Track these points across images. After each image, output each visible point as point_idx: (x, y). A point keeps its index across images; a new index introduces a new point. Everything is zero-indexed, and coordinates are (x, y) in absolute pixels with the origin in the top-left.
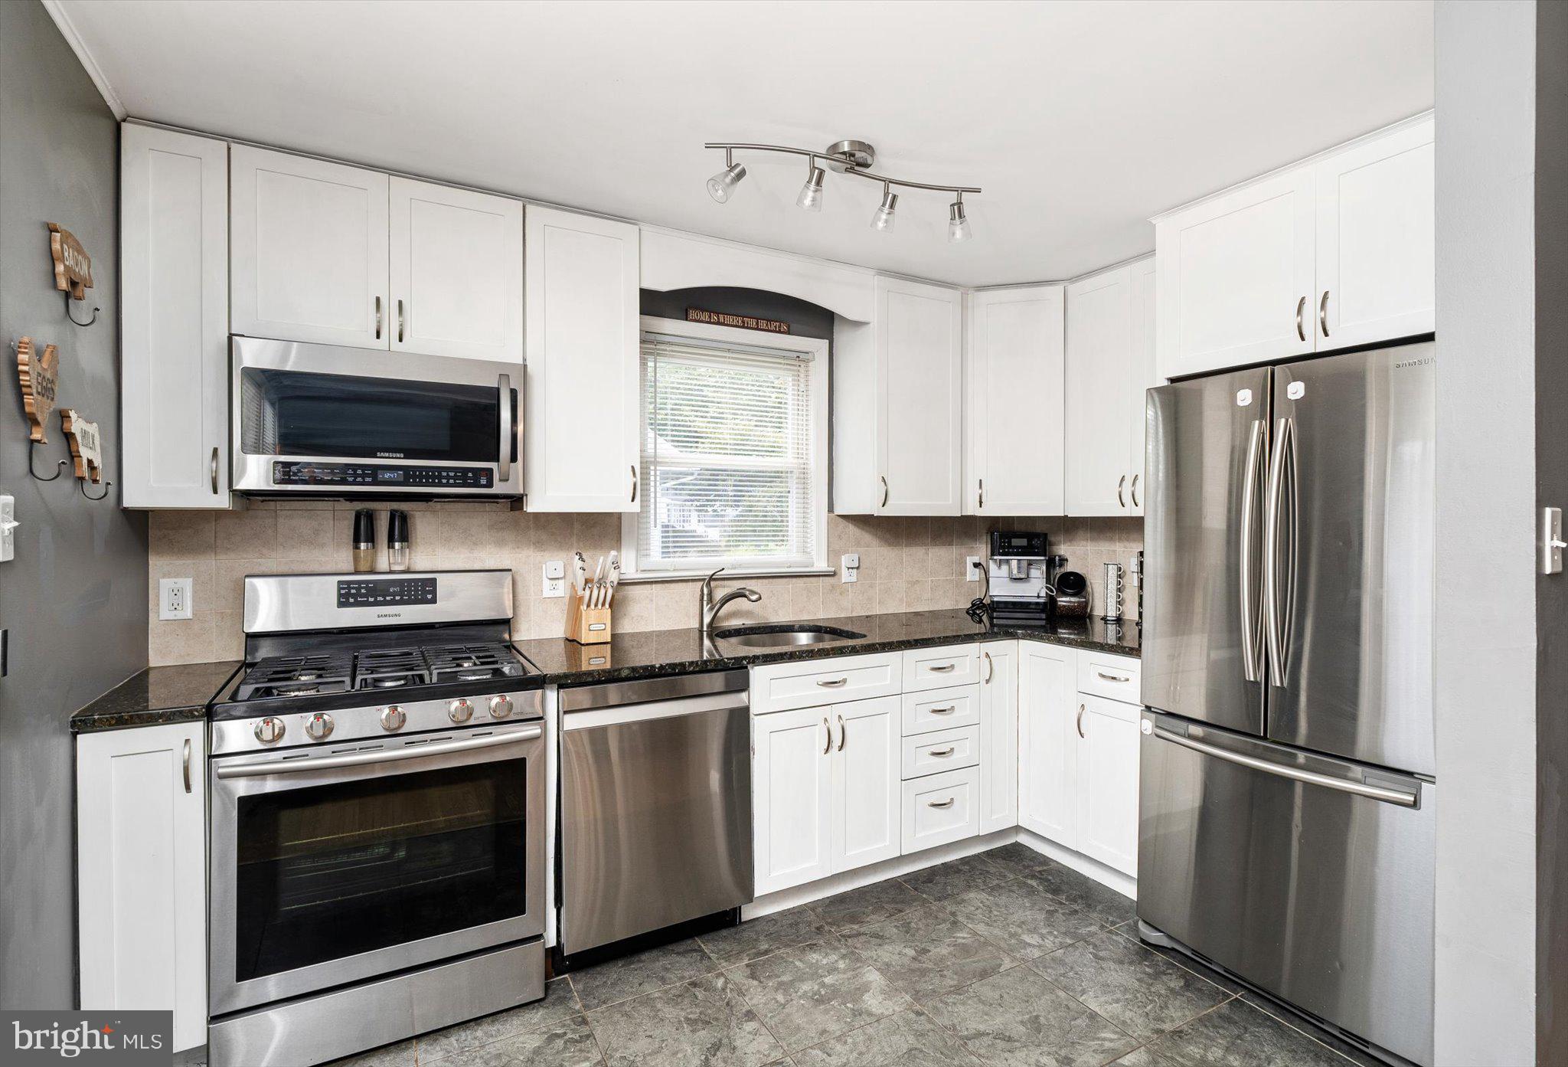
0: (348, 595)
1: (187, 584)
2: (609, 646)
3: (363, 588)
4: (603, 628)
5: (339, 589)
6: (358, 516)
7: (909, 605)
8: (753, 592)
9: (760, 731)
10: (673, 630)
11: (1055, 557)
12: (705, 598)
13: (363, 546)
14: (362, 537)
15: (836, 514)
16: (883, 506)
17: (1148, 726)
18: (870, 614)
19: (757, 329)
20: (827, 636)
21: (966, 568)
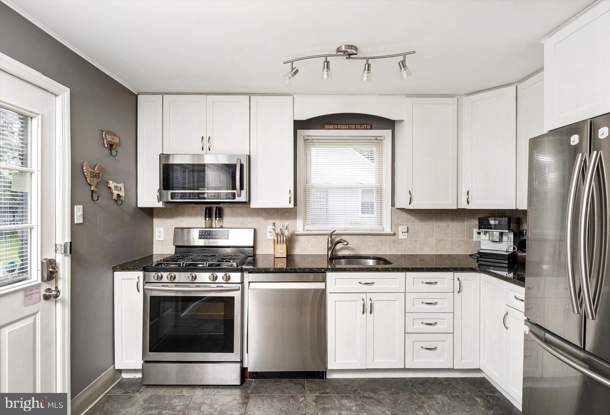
0: (202, 235)
1: (162, 229)
2: (285, 259)
3: (206, 233)
4: (283, 252)
5: (200, 233)
6: (206, 208)
7: (437, 251)
8: (345, 241)
9: (330, 299)
10: (318, 255)
11: (523, 230)
12: (329, 242)
13: (207, 219)
14: (207, 216)
15: (396, 207)
16: (410, 204)
17: (527, 329)
19: (356, 129)
20: (381, 262)
21: (473, 234)
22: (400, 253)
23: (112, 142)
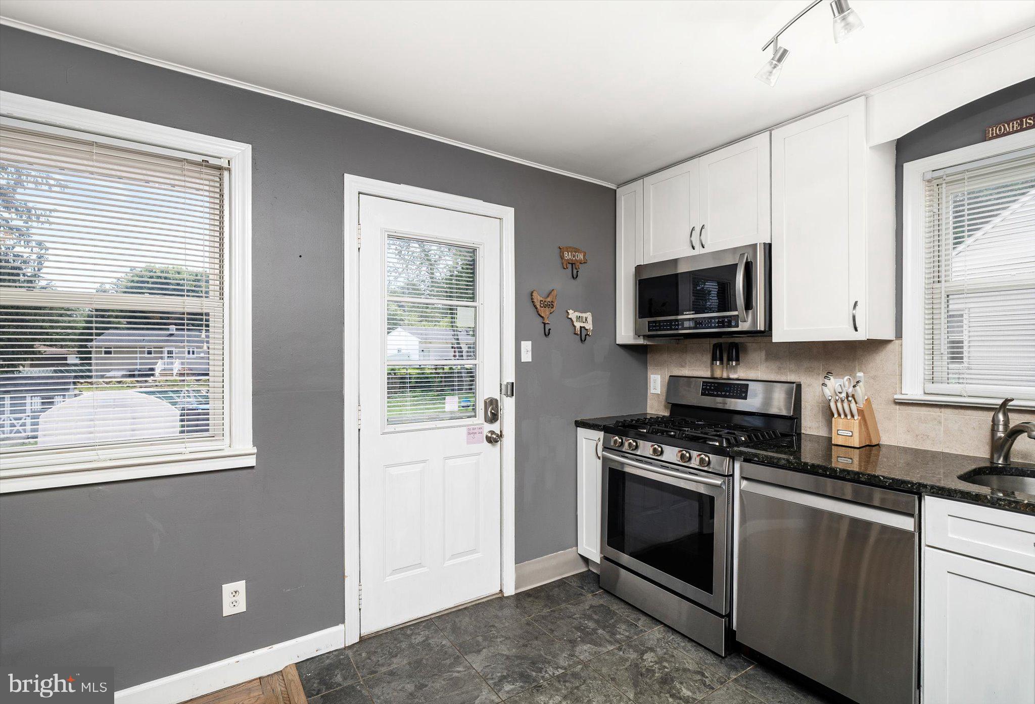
0: (706, 390)
1: (658, 377)
2: (856, 450)
3: (712, 386)
4: (850, 435)
5: (703, 386)
6: (714, 345)
12: (1001, 428)
13: (716, 363)
14: (716, 358)
23: (572, 260)
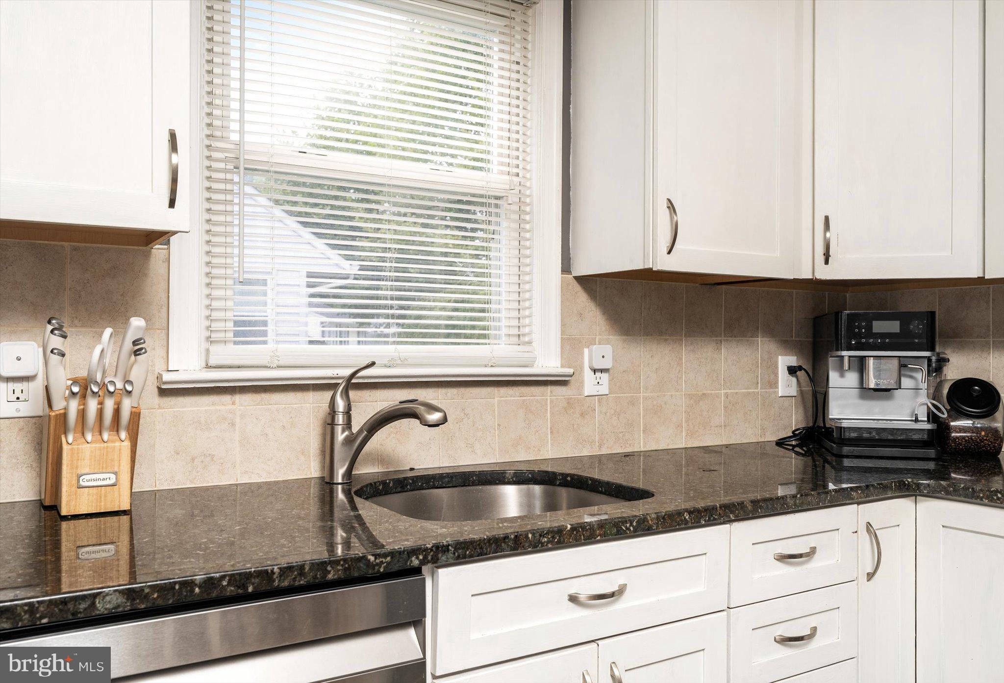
2: (126, 517)
7: (691, 434)
8: (433, 408)
12: (338, 421)
15: (575, 274)
16: (669, 253)
18: (629, 450)
21: (776, 375)
22: (586, 452)
